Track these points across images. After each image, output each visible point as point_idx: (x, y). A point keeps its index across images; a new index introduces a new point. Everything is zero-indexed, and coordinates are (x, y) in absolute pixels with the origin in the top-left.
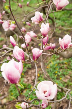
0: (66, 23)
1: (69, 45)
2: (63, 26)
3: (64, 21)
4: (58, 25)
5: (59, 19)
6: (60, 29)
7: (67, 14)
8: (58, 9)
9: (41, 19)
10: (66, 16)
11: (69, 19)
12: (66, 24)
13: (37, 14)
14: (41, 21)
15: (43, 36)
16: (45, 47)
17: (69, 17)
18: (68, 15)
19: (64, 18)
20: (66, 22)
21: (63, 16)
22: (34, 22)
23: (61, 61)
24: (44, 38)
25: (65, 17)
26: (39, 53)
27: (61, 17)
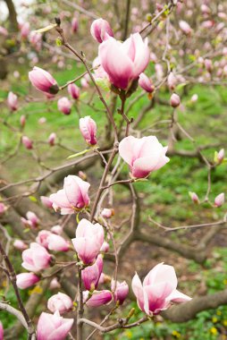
0: (177, 194)
1: (168, 299)
2: (167, 203)
3: (172, 186)
4: (152, 198)
5: (157, 181)
6: (158, 214)
7: (182, 166)
8: (135, 175)
9: (81, 200)
10: (179, 171)
11: (188, 181)
12: (179, 198)
13: (70, 185)
14: (81, 207)
15: (81, 263)
16: (90, 296)
17: (187, 176)
18: (186, 170)
19: (172, 179)
20: (179, 189)
21: (170, 172)
22: (60, 208)
23: (160, 326)
24: (84, 267)
25: (176, 176)
26: (59, 328)
27: (165, 175)
